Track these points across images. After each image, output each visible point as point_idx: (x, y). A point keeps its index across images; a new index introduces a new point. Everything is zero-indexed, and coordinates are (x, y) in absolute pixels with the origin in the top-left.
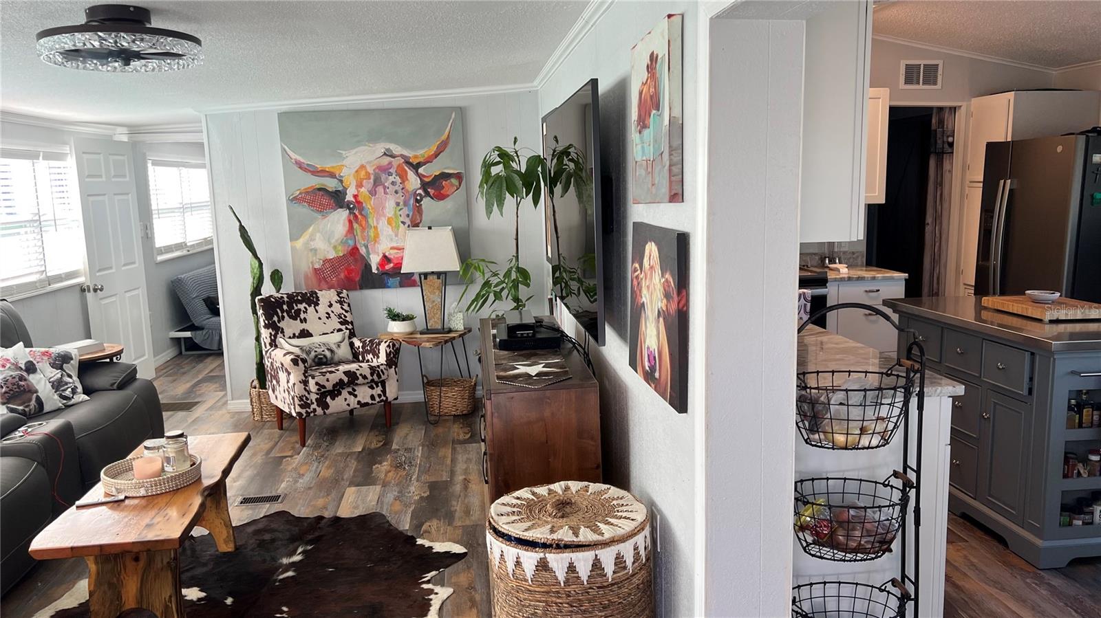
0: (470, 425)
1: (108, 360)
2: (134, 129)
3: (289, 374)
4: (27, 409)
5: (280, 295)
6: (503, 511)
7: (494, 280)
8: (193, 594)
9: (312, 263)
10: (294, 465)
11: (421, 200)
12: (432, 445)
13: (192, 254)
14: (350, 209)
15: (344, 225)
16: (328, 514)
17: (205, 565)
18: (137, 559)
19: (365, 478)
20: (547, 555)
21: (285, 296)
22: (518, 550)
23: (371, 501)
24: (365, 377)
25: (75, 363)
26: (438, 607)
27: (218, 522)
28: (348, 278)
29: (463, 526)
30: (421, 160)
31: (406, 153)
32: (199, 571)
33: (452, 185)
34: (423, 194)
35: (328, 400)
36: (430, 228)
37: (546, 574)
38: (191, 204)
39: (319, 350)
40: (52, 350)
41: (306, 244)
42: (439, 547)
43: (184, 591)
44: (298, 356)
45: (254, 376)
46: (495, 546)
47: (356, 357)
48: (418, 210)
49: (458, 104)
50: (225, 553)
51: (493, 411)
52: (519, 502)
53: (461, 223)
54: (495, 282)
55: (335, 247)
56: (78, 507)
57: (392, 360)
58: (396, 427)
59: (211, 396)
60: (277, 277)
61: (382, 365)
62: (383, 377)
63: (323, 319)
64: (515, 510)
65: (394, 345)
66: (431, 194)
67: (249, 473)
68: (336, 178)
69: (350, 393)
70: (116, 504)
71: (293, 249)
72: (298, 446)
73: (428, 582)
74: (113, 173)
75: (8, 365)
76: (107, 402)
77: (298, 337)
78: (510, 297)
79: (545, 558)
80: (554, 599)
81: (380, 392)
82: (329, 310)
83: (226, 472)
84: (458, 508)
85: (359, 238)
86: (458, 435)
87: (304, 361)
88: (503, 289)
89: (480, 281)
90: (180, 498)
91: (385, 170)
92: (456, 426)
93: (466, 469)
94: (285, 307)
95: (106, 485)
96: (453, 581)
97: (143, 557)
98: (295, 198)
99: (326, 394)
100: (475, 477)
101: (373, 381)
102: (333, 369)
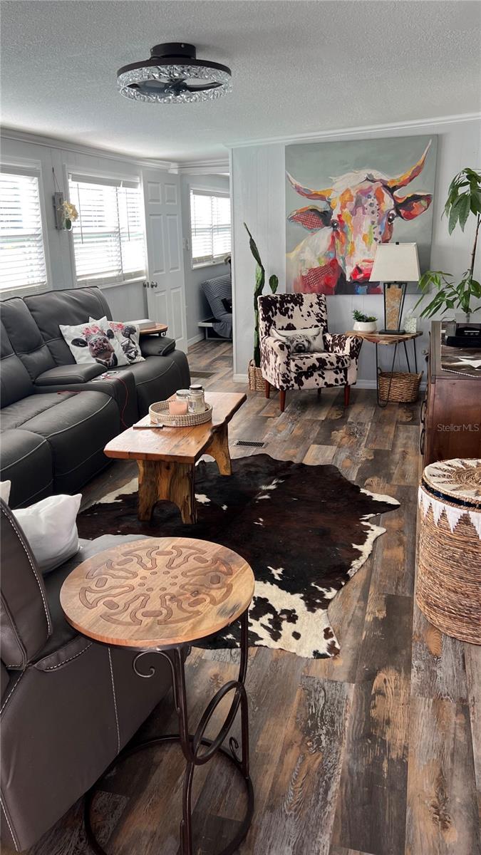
0: (412, 411)
1: (157, 335)
2: (183, 164)
3: (277, 356)
4: (108, 362)
5: (274, 296)
6: (435, 473)
7: (448, 291)
8: (202, 498)
9: (301, 271)
10: (275, 424)
11: (393, 219)
12: (379, 422)
13: (216, 265)
14: (334, 227)
15: (328, 241)
16: (296, 461)
17: (211, 481)
18: (168, 468)
19: (326, 440)
20: (470, 512)
21: (279, 296)
22: (445, 505)
23: (328, 457)
24: (332, 364)
25: (137, 334)
26: (373, 540)
27: (221, 453)
28: (327, 285)
29: (399, 486)
30: (397, 184)
31: (385, 178)
32: (207, 484)
33: (421, 206)
34: (395, 214)
35: (303, 378)
36: (397, 243)
37: (468, 528)
38: (218, 225)
39: (300, 341)
40: (124, 324)
41: (298, 255)
42: (378, 497)
43: (196, 496)
44: (284, 343)
45: (253, 357)
46: (424, 499)
47: (327, 348)
48: (390, 228)
49: (435, 132)
50: (224, 476)
51: (436, 393)
52: (450, 468)
53: (425, 240)
54: (449, 292)
55: (319, 259)
56: (134, 428)
57: (354, 353)
58: (352, 406)
59: (222, 369)
60: (274, 282)
61: (346, 355)
62: (346, 366)
63: (306, 317)
64: (445, 473)
65: (357, 341)
66: (402, 214)
67: (243, 425)
68: (325, 200)
69: (320, 375)
70: (157, 429)
71: (288, 259)
72: (279, 411)
73: (367, 521)
74: (166, 199)
75: (98, 331)
76: (156, 363)
77: (285, 329)
78: (461, 306)
79: (468, 515)
80: (471, 548)
81: (342, 377)
82: (310, 310)
83: (229, 418)
84: (396, 472)
85: (338, 251)
86: (402, 417)
87: (288, 347)
88: (455, 299)
89: (435, 291)
90: (197, 431)
91: (365, 193)
92: (400, 410)
93: (405, 444)
94: (278, 305)
95: (152, 416)
96: (386, 523)
97: (172, 467)
98: (292, 218)
99: (303, 374)
100: (411, 451)
101: (338, 367)
102: (309, 356)
